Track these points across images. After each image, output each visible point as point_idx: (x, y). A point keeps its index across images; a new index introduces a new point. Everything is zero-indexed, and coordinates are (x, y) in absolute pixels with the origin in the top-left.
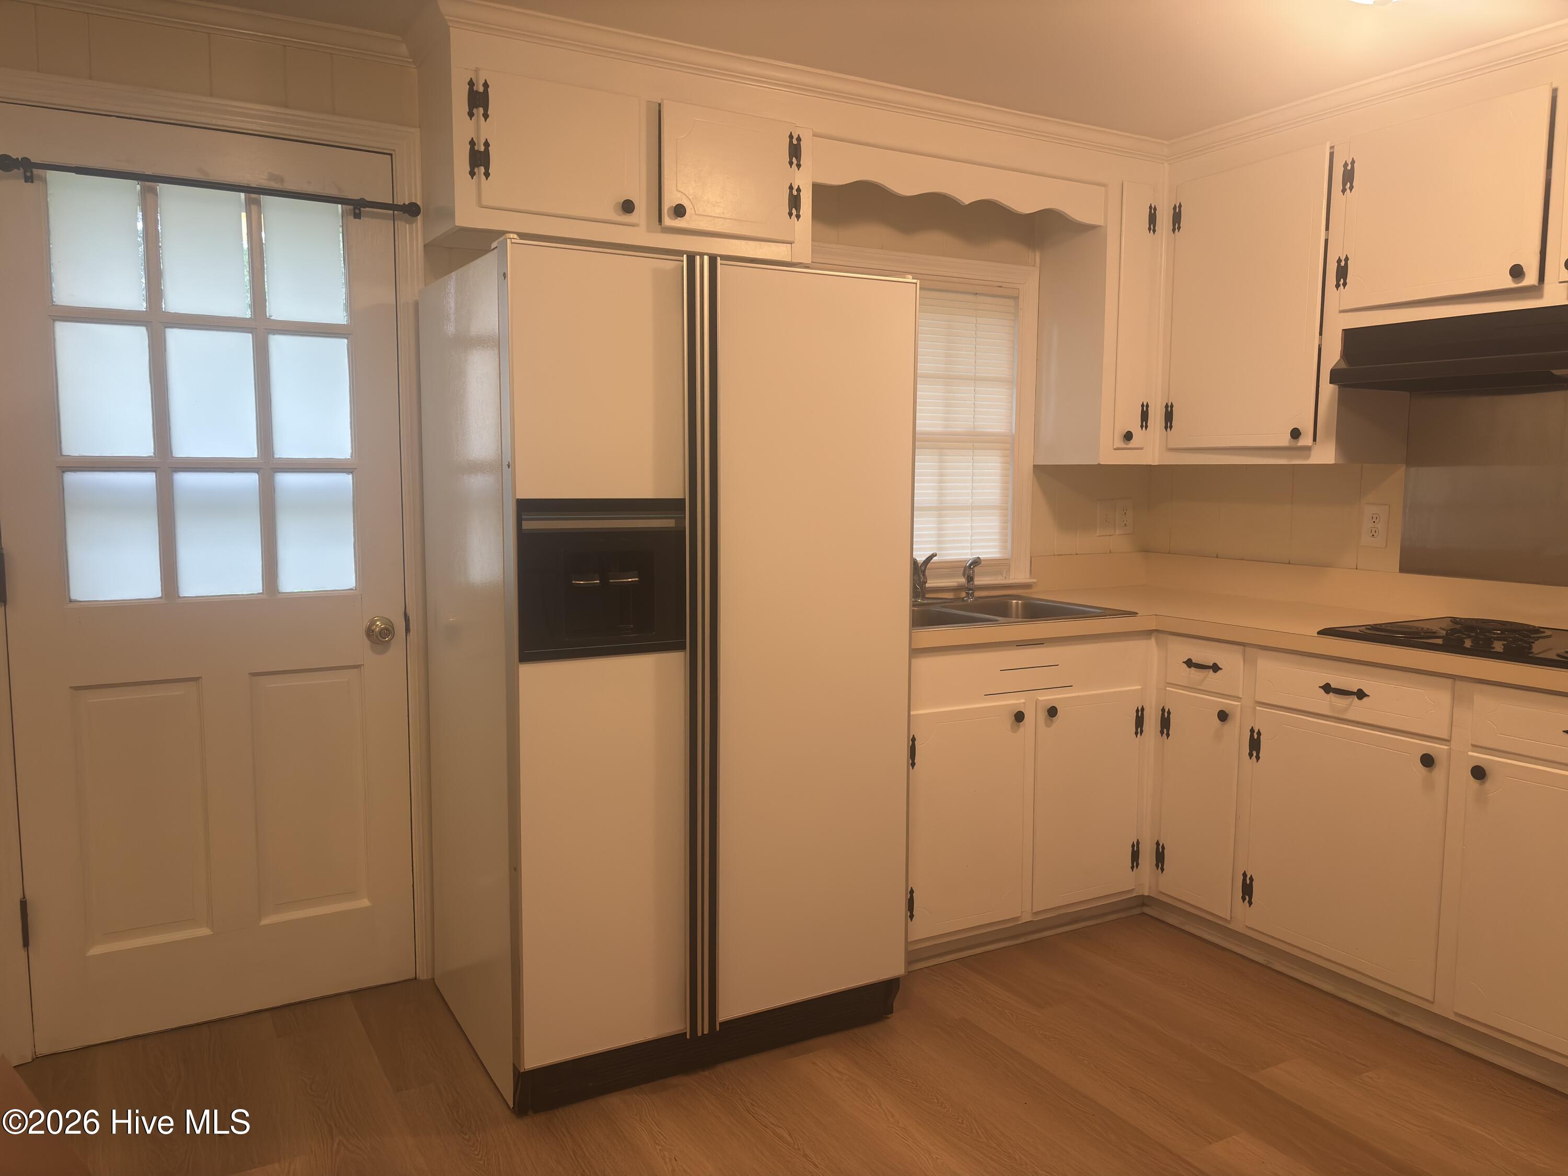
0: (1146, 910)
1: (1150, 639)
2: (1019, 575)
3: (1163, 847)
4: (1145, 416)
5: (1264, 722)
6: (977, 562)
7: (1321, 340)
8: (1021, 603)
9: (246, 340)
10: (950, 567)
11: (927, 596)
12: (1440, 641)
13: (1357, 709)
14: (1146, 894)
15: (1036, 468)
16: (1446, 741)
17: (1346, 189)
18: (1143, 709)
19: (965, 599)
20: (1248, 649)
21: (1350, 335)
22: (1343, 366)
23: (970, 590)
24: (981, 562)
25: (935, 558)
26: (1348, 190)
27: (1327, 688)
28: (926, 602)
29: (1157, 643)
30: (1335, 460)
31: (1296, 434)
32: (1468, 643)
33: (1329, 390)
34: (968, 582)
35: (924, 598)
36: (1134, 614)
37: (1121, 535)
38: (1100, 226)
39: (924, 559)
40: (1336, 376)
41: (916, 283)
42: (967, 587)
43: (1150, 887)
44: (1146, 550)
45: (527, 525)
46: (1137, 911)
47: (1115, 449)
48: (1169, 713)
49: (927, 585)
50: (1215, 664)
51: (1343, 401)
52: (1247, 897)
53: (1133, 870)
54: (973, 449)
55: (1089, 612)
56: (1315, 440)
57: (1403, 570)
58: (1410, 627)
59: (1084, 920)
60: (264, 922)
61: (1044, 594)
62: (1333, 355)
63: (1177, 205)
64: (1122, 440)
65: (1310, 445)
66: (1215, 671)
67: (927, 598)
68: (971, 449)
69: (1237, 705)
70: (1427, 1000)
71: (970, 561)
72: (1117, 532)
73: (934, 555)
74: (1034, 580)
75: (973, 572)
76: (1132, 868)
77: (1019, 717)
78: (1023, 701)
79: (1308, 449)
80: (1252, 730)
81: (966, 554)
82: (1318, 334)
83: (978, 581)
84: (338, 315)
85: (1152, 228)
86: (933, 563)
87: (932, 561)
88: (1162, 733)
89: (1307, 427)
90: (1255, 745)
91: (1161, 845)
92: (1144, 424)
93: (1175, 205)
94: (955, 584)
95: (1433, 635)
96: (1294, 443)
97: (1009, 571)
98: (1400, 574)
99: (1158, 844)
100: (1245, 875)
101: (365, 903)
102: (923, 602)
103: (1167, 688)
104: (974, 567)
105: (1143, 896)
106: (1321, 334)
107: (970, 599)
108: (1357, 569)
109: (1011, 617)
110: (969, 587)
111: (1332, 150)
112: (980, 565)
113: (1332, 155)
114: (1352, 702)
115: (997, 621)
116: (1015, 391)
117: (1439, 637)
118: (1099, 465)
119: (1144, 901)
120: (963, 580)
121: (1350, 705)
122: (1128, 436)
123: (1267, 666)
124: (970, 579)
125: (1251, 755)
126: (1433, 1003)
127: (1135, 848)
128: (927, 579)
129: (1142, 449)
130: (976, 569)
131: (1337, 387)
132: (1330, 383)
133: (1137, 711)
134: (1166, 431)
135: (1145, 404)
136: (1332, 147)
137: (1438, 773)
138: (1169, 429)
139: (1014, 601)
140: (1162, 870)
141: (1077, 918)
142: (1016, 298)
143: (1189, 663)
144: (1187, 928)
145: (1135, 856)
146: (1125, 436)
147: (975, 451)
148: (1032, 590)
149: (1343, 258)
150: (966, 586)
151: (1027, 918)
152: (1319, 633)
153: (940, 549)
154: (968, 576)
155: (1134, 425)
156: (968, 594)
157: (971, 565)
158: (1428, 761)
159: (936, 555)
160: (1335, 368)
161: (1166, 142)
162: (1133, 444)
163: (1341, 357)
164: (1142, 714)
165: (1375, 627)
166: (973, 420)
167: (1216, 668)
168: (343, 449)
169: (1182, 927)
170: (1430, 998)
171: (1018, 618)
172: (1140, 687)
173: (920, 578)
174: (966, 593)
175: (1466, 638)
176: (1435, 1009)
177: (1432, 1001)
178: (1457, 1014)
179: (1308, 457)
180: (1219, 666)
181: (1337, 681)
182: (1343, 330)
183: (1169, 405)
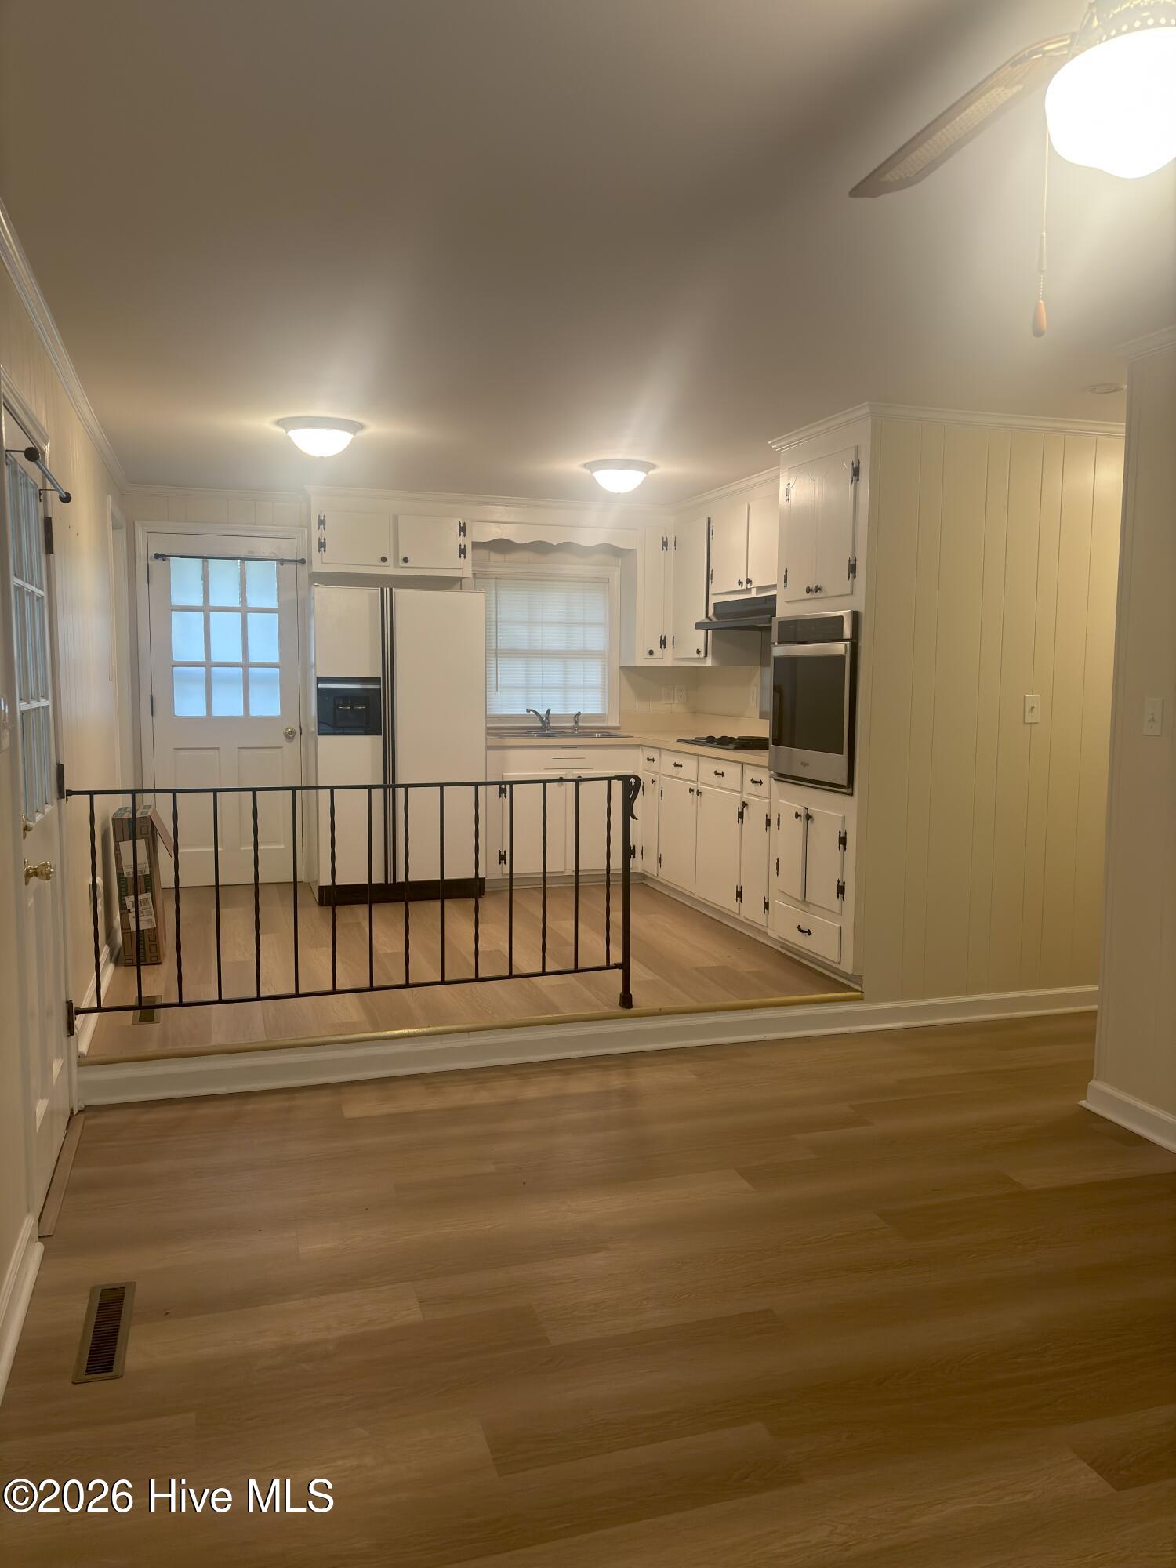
2: (613, 722)
4: (663, 642)
6: (579, 714)
7: (707, 607)
9: (238, 615)
15: (621, 667)
16: (696, 782)
17: (712, 538)
19: (574, 733)
30: (715, 663)
31: (699, 652)
39: (546, 712)
40: (698, 625)
43: (640, 868)
45: (320, 686)
46: (640, 882)
47: (648, 659)
49: (549, 724)
51: (715, 637)
52: (660, 864)
54: (585, 659)
56: (706, 654)
57: (760, 717)
60: (243, 848)
64: (648, 655)
65: (704, 657)
66: (653, 762)
68: (583, 659)
69: (657, 776)
70: (694, 894)
71: (576, 714)
72: (676, 702)
74: (621, 725)
75: (577, 720)
79: (701, 659)
81: (574, 712)
83: (580, 724)
84: (274, 604)
85: (664, 548)
87: (551, 714)
88: (643, 793)
89: (702, 649)
90: (662, 794)
92: (663, 646)
93: (675, 537)
94: (568, 724)
96: (698, 656)
97: (604, 720)
98: (759, 719)
99: (642, 847)
100: (660, 854)
101: (282, 847)
104: (578, 717)
106: (707, 605)
107: (576, 733)
108: (749, 718)
110: (576, 727)
111: (709, 520)
114: (680, 769)
116: (608, 629)
118: (644, 667)
120: (574, 724)
122: (652, 652)
124: (576, 723)
125: (661, 799)
128: (548, 721)
129: (660, 659)
130: (580, 718)
131: (711, 630)
134: (673, 649)
135: (663, 636)
136: (709, 518)
142: (608, 583)
143: (648, 759)
146: (649, 652)
149: (712, 570)
151: (570, 873)
152: (678, 741)
153: (557, 708)
154: (575, 721)
155: (656, 647)
156: (576, 730)
157: (576, 716)
159: (553, 711)
160: (698, 622)
161: (670, 506)
162: (654, 656)
163: (713, 615)
166: (584, 644)
167: (654, 760)
168: (276, 659)
173: (543, 721)
174: (574, 730)
179: (704, 662)
181: (677, 761)
182: (713, 603)
183: (673, 636)
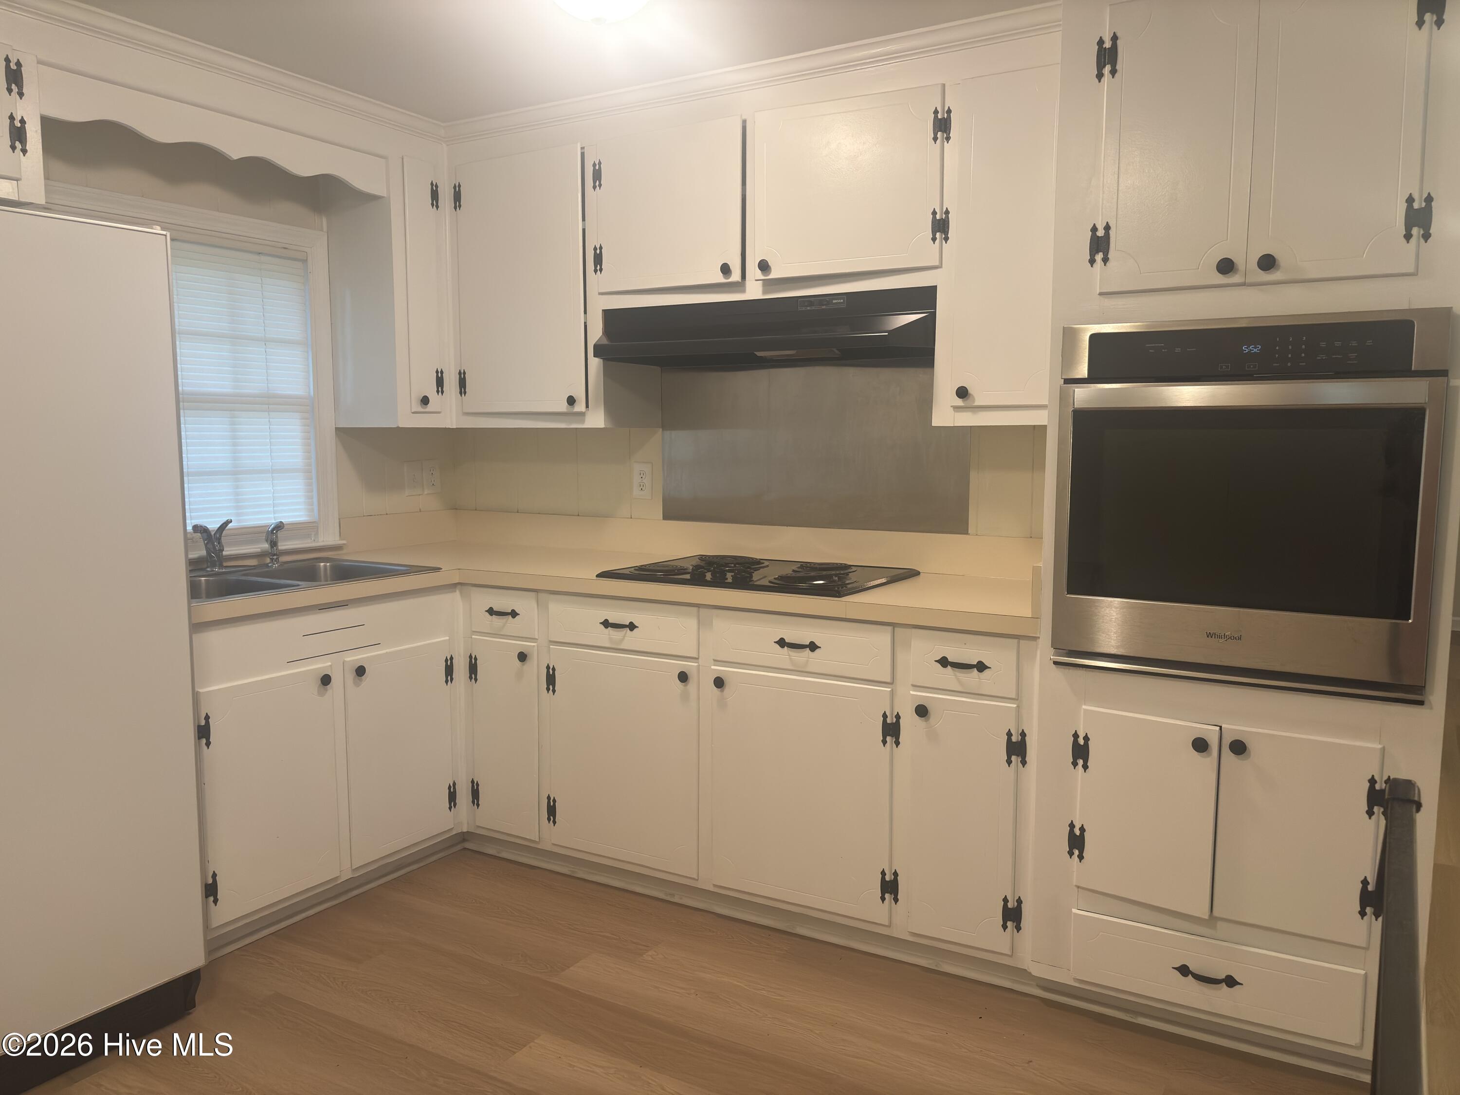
0: (468, 845)
1: (455, 591)
2: (329, 537)
3: (478, 785)
4: (440, 382)
5: (559, 658)
6: (279, 527)
7: (586, 318)
8: (331, 566)
10: (250, 534)
11: (225, 564)
12: (688, 577)
13: (629, 639)
14: (465, 830)
15: (338, 430)
16: (696, 659)
17: (596, 186)
18: (452, 658)
19: (270, 565)
20: (541, 595)
21: (608, 315)
22: (605, 341)
23: (274, 555)
24: (284, 526)
25: (230, 525)
26: (598, 188)
27: (606, 624)
28: (224, 570)
29: (461, 593)
30: (605, 424)
31: (571, 401)
32: (709, 576)
33: (595, 363)
34: (272, 547)
35: (221, 566)
36: (437, 569)
37: (433, 494)
38: (384, 197)
39: (218, 526)
40: (599, 351)
41: (166, 235)
42: (270, 553)
43: (468, 823)
44: (455, 508)
46: (459, 847)
47: (413, 413)
48: (476, 659)
49: (224, 553)
50: (513, 611)
51: (607, 373)
52: (552, 818)
53: (451, 811)
54: (269, 412)
55: (397, 570)
56: (587, 406)
57: (666, 517)
58: (667, 566)
59: (410, 864)
61: (353, 556)
62: (597, 332)
63: (457, 185)
64: (419, 404)
65: (584, 411)
66: (514, 617)
67: (225, 566)
68: (266, 411)
69: (534, 646)
70: (694, 879)
71: (273, 526)
72: (426, 492)
73: (228, 522)
74: (344, 542)
75: (277, 537)
76: (450, 808)
77: (326, 680)
78: (330, 664)
79: (582, 414)
80: (548, 667)
81: (269, 519)
82: (583, 313)
83: (283, 546)
85: (435, 204)
86: (228, 530)
87: (227, 528)
88: (471, 678)
89: (580, 395)
90: (551, 680)
91: (475, 783)
92: (440, 389)
93: (455, 184)
94: (259, 550)
95: (683, 571)
96: (570, 410)
97: (317, 533)
98: (664, 521)
99: (473, 782)
100: (549, 798)
102: (221, 570)
103: (473, 637)
104: (277, 532)
105: (463, 833)
106: (585, 312)
107: (274, 564)
108: (631, 518)
109: (321, 581)
110: (274, 552)
111: (583, 151)
112: (282, 530)
113: (583, 155)
114: (626, 633)
115: (298, 585)
116: (310, 353)
117: (688, 573)
118: (398, 428)
119: (464, 837)
120: (266, 546)
121: (624, 636)
122: (425, 401)
123: (557, 608)
124: (274, 544)
125: (548, 689)
126: (697, 880)
127: (452, 789)
128: (223, 546)
129: (439, 413)
130: (280, 534)
131: (602, 360)
132: (594, 356)
133: (446, 660)
134: (461, 396)
135: (439, 371)
136: (582, 148)
137: (692, 685)
138: (463, 395)
139: (322, 564)
140: (478, 805)
141: (399, 865)
142: (305, 261)
143: (491, 611)
144: (504, 855)
145: (452, 797)
146: (421, 401)
147: (271, 413)
148: (344, 551)
149: (598, 247)
150: (270, 551)
151: (347, 875)
152: (598, 576)
153: (238, 515)
154: (271, 542)
155: (430, 390)
156: (272, 559)
157: (273, 529)
158: (683, 677)
159: (231, 521)
160: (598, 343)
161: (442, 124)
162: (430, 407)
163: (603, 333)
164: (452, 663)
165: (641, 568)
166: (267, 382)
167: (514, 614)
169: (500, 855)
170: (695, 876)
171: (327, 581)
172: (448, 638)
173: (214, 547)
174: (270, 558)
175: (706, 573)
176: (700, 885)
177: (697, 878)
178: (715, 886)
179: (583, 422)
180: (517, 611)
181: (615, 617)
182: (603, 310)
183: (462, 371)
